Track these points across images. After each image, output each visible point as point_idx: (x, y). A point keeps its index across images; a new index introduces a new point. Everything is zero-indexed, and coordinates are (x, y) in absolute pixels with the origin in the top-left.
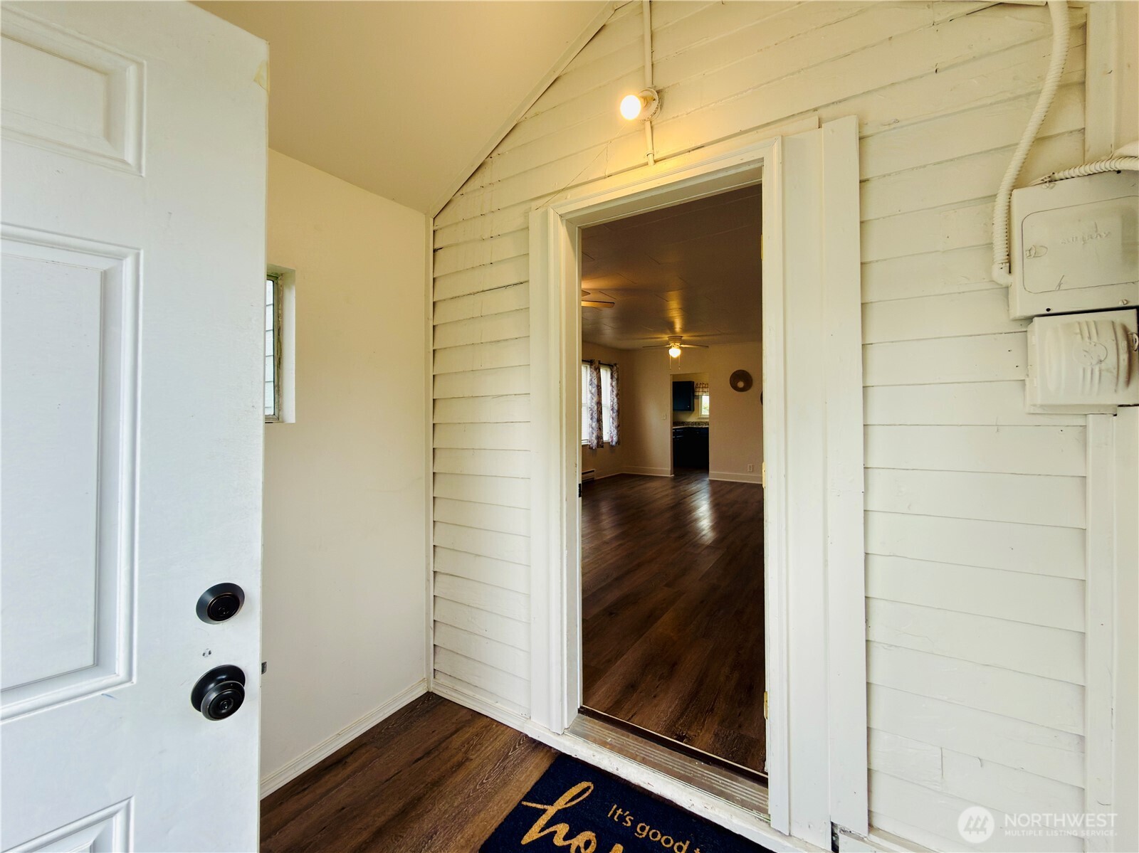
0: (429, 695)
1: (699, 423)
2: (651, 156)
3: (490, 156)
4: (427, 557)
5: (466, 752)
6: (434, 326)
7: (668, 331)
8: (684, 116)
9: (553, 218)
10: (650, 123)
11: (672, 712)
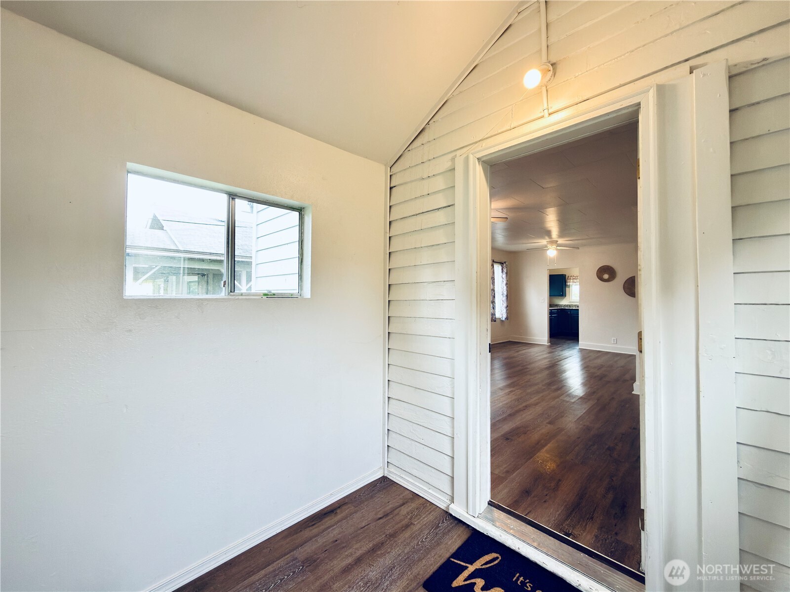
0: (384, 478)
1: (570, 306)
2: (546, 111)
3: (428, 123)
4: (384, 387)
5: (411, 519)
6: (390, 237)
7: (547, 237)
8: (572, 79)
9: (473, 161)
10: (546, 89)
11: (559, 514)
